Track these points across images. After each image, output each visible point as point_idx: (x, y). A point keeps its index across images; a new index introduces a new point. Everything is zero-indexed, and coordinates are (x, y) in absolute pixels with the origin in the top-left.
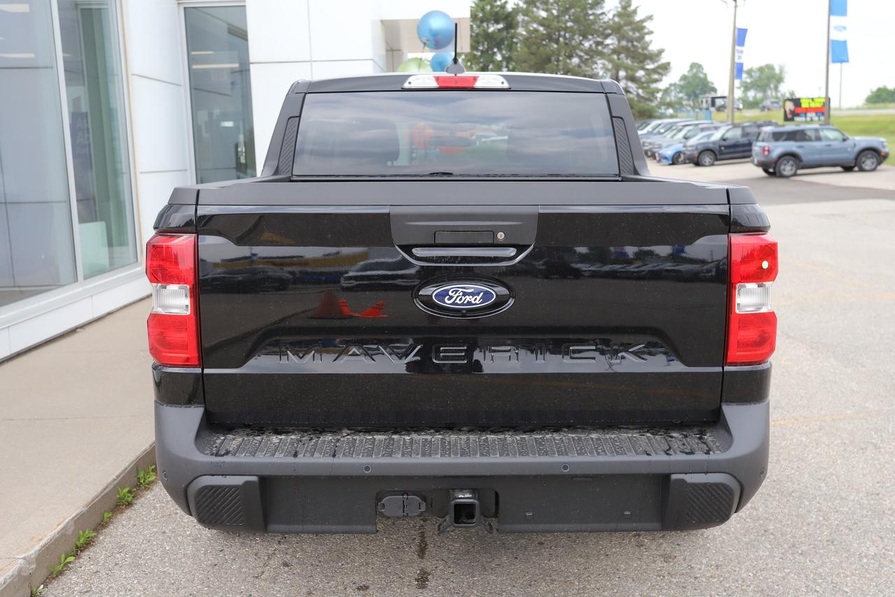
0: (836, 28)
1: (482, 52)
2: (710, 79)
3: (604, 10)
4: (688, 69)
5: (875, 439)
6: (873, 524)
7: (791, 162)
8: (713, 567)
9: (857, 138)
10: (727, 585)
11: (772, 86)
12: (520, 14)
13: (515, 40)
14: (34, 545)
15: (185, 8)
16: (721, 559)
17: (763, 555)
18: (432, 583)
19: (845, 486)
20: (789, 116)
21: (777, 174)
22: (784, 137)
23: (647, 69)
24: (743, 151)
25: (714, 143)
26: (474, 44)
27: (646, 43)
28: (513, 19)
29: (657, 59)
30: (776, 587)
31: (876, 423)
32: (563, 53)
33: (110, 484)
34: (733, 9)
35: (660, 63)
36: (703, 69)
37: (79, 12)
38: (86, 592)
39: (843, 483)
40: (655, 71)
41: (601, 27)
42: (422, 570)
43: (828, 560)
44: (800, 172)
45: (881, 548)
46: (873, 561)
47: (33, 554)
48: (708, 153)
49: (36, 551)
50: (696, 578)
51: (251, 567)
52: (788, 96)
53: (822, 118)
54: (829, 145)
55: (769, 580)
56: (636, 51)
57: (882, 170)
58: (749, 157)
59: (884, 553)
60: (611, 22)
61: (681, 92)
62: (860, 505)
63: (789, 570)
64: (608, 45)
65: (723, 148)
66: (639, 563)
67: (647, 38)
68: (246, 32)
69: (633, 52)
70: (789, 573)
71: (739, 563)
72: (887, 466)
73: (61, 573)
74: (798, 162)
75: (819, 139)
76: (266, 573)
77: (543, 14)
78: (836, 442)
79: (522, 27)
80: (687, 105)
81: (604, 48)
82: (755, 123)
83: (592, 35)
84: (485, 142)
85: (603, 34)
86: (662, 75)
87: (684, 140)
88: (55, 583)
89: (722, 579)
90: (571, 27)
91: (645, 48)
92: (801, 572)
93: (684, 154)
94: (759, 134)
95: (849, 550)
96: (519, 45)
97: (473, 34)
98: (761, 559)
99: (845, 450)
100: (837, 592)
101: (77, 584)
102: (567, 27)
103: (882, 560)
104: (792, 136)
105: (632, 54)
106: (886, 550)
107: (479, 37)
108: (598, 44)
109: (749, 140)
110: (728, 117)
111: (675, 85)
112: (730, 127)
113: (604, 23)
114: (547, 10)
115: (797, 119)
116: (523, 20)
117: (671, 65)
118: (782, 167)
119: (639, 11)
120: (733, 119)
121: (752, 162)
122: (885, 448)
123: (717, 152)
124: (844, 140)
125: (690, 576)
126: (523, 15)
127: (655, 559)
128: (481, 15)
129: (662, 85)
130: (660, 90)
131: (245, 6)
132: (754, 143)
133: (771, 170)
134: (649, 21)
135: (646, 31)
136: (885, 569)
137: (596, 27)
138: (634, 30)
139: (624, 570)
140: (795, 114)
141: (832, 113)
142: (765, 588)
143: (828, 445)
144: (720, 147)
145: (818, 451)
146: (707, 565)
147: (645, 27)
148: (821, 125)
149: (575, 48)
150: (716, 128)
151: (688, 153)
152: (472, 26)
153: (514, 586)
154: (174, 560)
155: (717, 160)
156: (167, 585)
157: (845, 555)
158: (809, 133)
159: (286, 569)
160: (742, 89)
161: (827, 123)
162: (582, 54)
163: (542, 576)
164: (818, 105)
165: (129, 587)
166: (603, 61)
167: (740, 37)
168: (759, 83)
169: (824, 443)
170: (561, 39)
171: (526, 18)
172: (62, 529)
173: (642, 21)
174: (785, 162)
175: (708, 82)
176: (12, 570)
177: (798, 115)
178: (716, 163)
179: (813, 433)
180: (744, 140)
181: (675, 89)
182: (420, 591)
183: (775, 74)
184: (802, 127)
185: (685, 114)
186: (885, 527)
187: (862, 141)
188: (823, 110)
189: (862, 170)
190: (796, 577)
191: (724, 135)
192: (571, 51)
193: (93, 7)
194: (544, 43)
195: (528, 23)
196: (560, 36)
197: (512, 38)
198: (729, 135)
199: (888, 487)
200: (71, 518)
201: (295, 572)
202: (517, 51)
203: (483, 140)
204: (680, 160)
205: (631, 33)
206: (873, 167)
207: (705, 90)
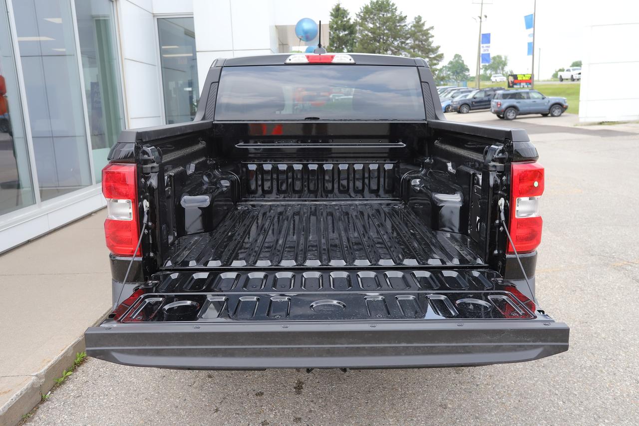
1: (336, 47)
2: (465, 63)
3: (406, 24)
4: (453, 57)
5: (580, 284)
6: (586, 344)
7: (513, 111)
8: (488, 377)
9: (550, 97)
10: (498, 391)
11: (500, 67)
12: (358, 26)
13: (355, 41)
14: (44, 366)
15: (158, 19)
16: (493, 371)
17: (520, 368)
18: (305, 390)
19: (565, 317)
20: (511, 85)
21: (505, 118)
22: (510, 96)
23: (430, 58)
24: (485, 105)
25: (469, 100)
26: (331, 43)
27: (430, 42)
28: (353, 29)
29: (436, 52)
30: (530, 392)
31: (580, 273)
32: (382, 49)
33: (99, 320)
34: (479, 23)
35: (437, 54)
36: (461, 58)
37: (94, 21)
38: (78, 397)
39: (564, 314)
40: (434, 58)
41: (404, 33)
42: (299, 380)
43: (561, 371)
44: (518, 117)
45: (593, 361)
46: (589, 371)
47: (42, 372)
48: (465, 106)
49: (45, 370)
50: (477, 385)
51: (187, 378)
52: (509, 73)
53: (530, 86)
54: (534, 102)
55: (525, 386)
56: (424, 47)
57: (564, 116)
58: (489, 108)
59: (596, 365)
60: (410, 30)
61: (449, 71)
62: (576, 330)
63: (537, 379)
64: (408, 43)
65: (474, 103)
66: (440, 374)
67: (431, 40)
68: (194, 33)
69: (422, 47)
70: (537, 381)
71: (504, 374)
72: (589, 302)
73: (63, 383)
74: (516, 111)
75: (529, 98)
76: (197, 383)
77: (371, 26)
78: (557, 287)
79: (359, 33)
80: (452, 78)
81: (405, 45)
82: (492, 88)
83: (399, 38)
84: (337, 100)
85: (405, 37)
86: (439, 61)
87: (451, 98)
88: (59, 390)
89: (494, 386)
90: (387, 33)
91: (429, 45)
92: (545, 379)
93: (452, 106)
94: (495, 95)
95: (574, 364)
96: (357, 44)
97: (331, 37)
98: (518, 371)
99: (563, 292)
100: (569, 394)
101: (73, 390)
102: (384, 33)
103: (595, 370)
104: (514, 96)
105: (422, 49)
106: (597, 363)
107: (335, 39)
108: (402, 43)
109: (489, 99)
110: (476, 85)
111: (445, 67)
112: (478, 91)
113: (406, 31)
114: (373, 24)
115: (515, 86)
116: (360, 29)
117: (444, 55)
118: (508, 114)
119: (426, 24)
120: (479, 87)
121: (491, 111)
122: (587, 290)
123: (471, 106)
124: (543, 99)
125: (474, 384)
126: (359, 26)
127: (450, 371)
128: (335, 26)
129: (439, 67)
130: (438, 70)
131: (193, 17)
132: (492, 100)
133: (502, 116)
134: (432, 30)
135: (430, 35)
136: (599, 377)
137: (401, 33)
138: (423, 35)
139: (431, 379)
140: (514, 84)
141: (535, 83)
142: (523, 392)
143: (552, 289)
144: (472, 102)
145: (546, 292)
146: (484, 376)
147: (429, 33)
148: (530, 90)
149: (389, 45)
150: (470, 91)
151: (455, 106)
152: (330, 33)
153: (359, 392)
154: (138, 372)
155: (470, 110)
156: (131, 392)
157: (571, 367)
158: (523, 95)
159: (210, 379)
160: (484, 69)
161: (532, 89)
162: (393, 49)
163: (377, 385)
164: (527, 79)
165: (106, 393)
166: (406, 53)
167: (486, 38)
168: (493, 66)
169: (550, 287)
170: (381, 40)
171: (361, 28)
172: (66, 352)
173: (428, 30)
174: (510, 111)
175: (464, 65)
176: (27, 385)
177: (516, 84)
178: (470, 111)
179: (542, 280)
180: (486, 99)
181: (446, 69)
182: (297, 396)
183: (502, 61)
184: (520, 91)
185: (451, 84)
186: (594, 346)
187: (553, 99)
188: (530, 82)
189: (553, 116)
190: (542, 384)
191: (474, 95)
192: (387, 47)
193: (101, 19)
194: (371, 42)
195: (362, 31)
196: (380, 38)
197: (353, 39)
198: (477, 96)
199: (592, 318)
200: (71, 345)
201: (216, 382)
202: (356, 47)
203: (337, 98)
204: (449, 110)
205: (421, 37)
206: (559, 114)
207: (463, 71)
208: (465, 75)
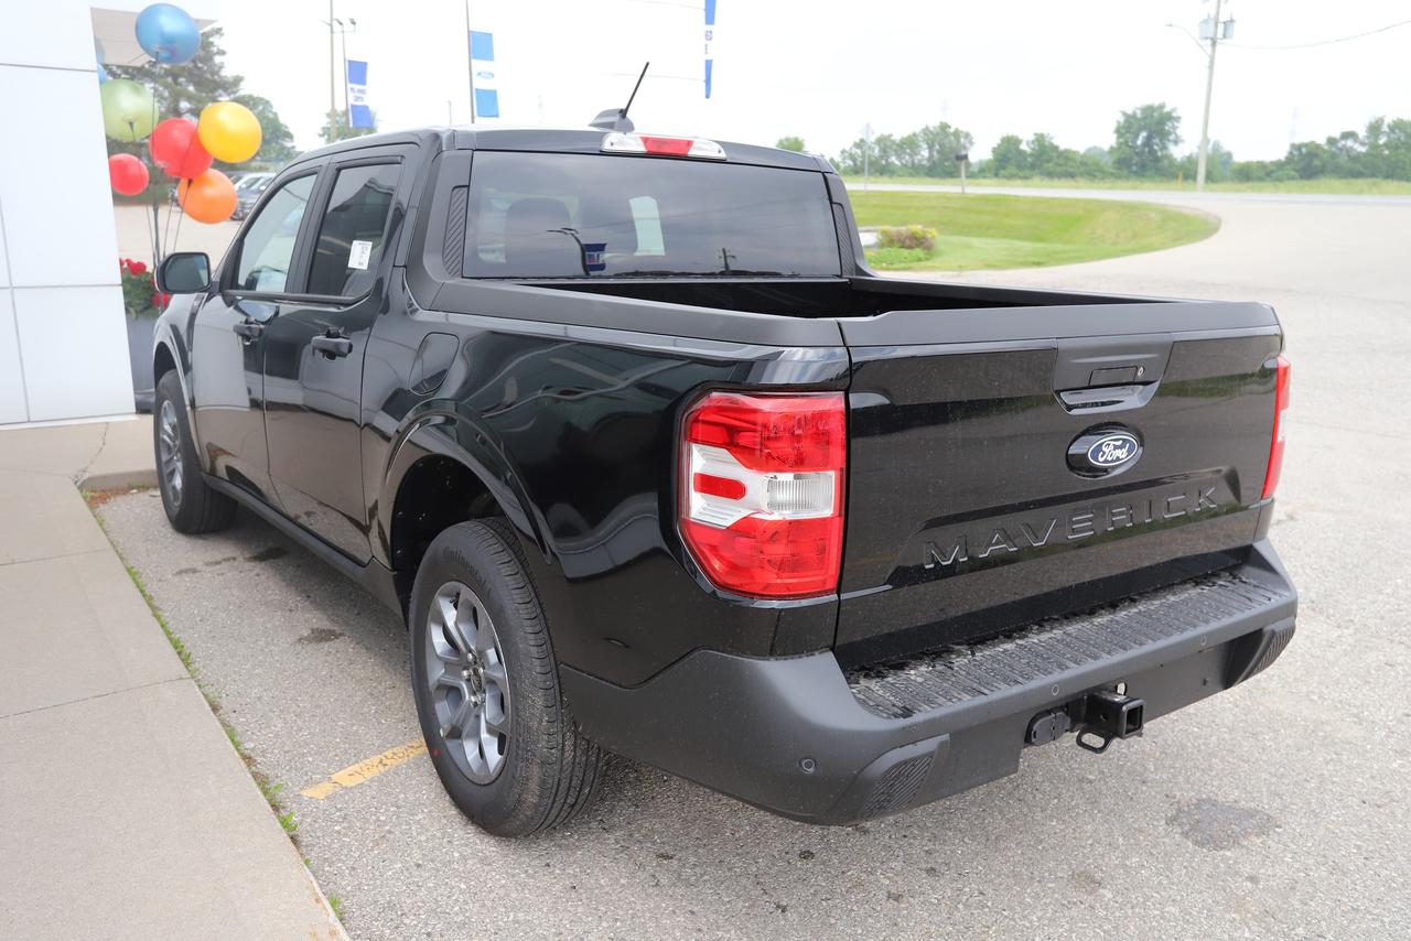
0: (479, 74)
2: (282, 120)
27: (216, 65)
36: (271, 107)
56: (202, 75)
69: (196, 75)
91: (214, 72)
105: (196, 79)
134: (218, 36)
135: (215, 49)
167: (357, 72)
173: (208, 35)
175: (280, 125)
207: (278, 137)
208: (284, 148)
